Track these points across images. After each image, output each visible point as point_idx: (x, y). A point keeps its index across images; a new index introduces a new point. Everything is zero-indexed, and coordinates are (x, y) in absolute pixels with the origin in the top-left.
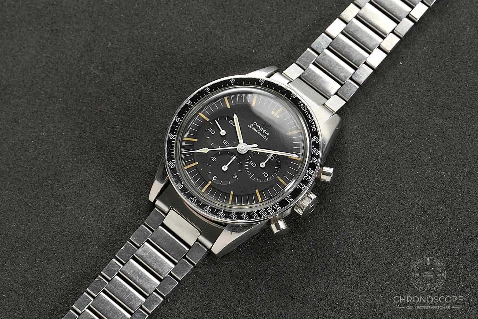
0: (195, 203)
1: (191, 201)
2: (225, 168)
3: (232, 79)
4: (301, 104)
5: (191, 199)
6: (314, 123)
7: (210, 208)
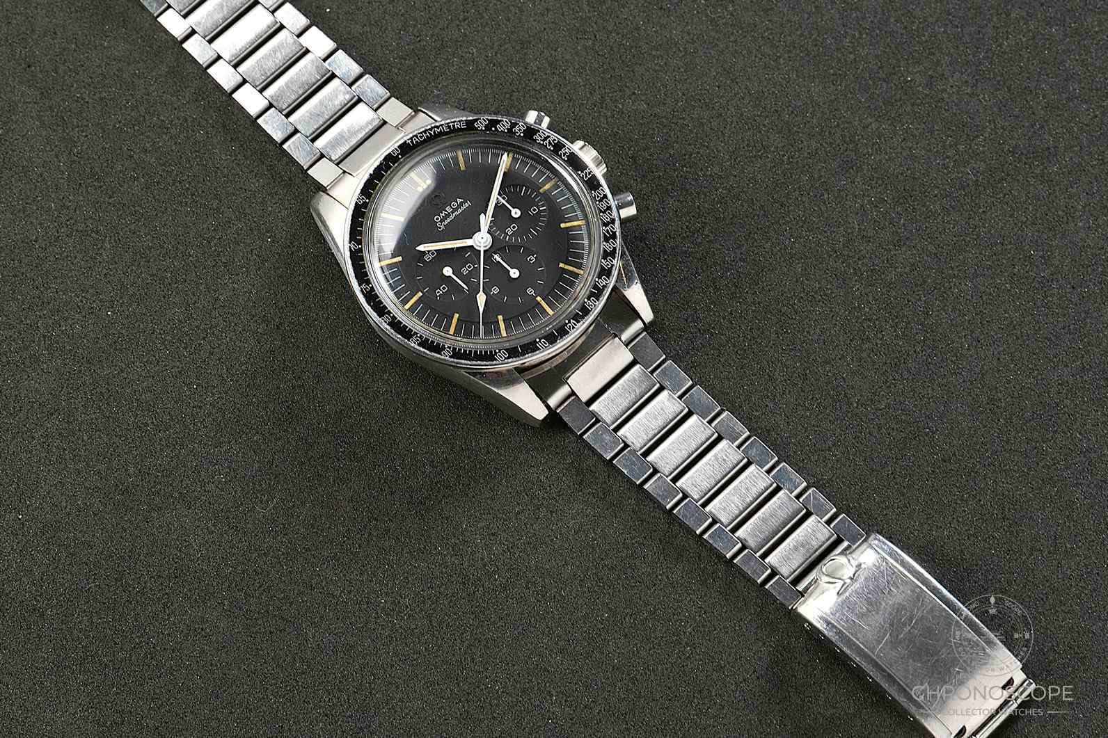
0: (578, 322)
1: (573, 328)
2: (515, 273)
3: (350, 247)
4: (412, 142)
5: (570, 329)
6: (451, 124)
7: (589, 299)
